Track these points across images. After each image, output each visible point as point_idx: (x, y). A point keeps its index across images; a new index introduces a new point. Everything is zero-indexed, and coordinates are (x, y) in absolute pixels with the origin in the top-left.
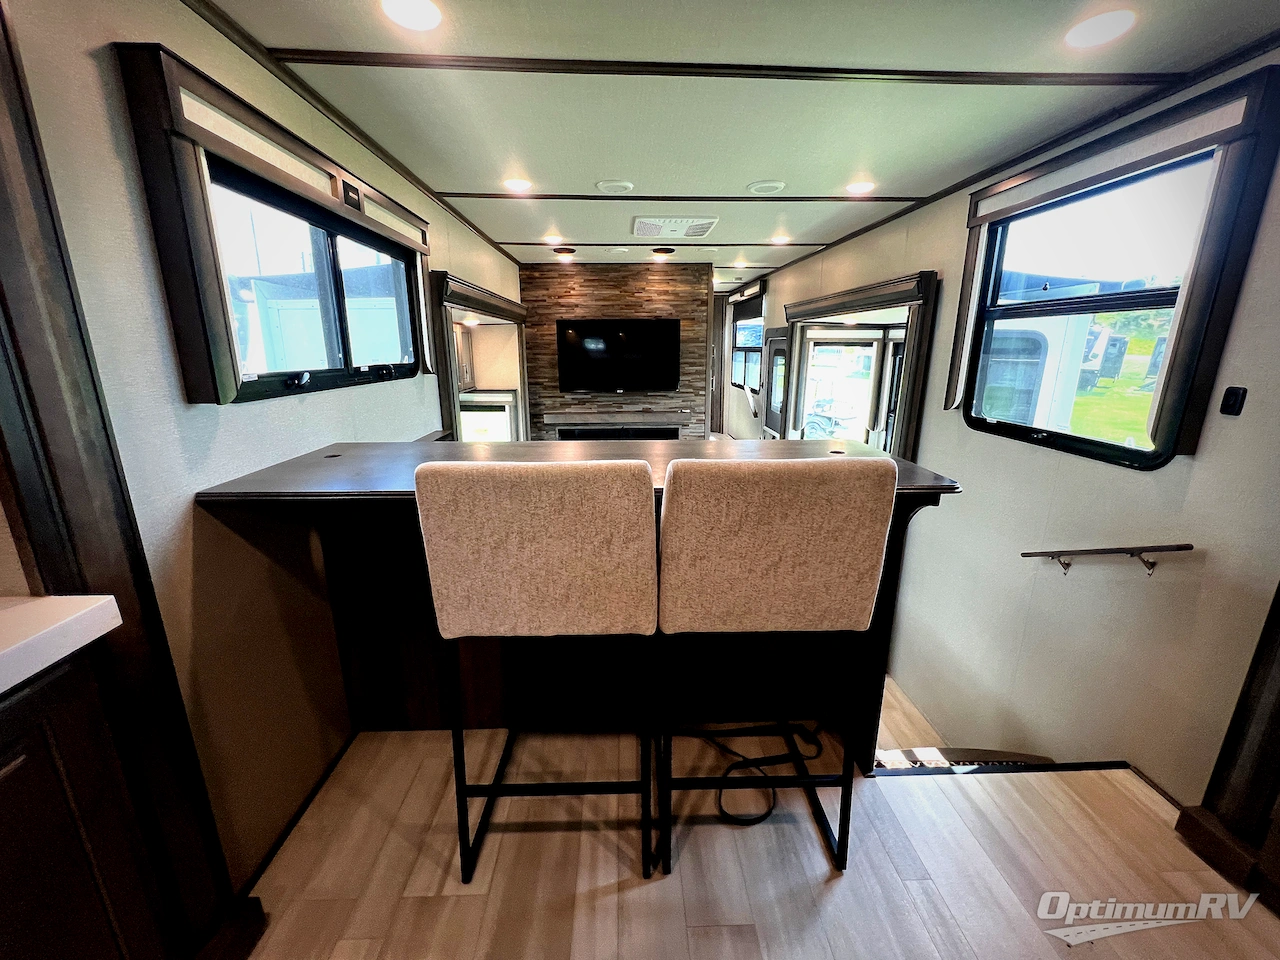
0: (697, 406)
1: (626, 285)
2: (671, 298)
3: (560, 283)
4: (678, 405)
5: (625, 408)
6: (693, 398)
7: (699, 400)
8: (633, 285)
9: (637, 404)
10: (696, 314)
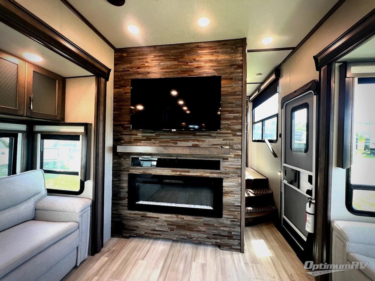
0: (236, 144)
1: (182, 58)
2: (215, 64)
3: (139, 59)
4: (219, 143)
5: (180, 144)
6: (234, 138)
7: (237, 140)
8: (187, 57)
9: (188, 141)
10: (233, 75)
